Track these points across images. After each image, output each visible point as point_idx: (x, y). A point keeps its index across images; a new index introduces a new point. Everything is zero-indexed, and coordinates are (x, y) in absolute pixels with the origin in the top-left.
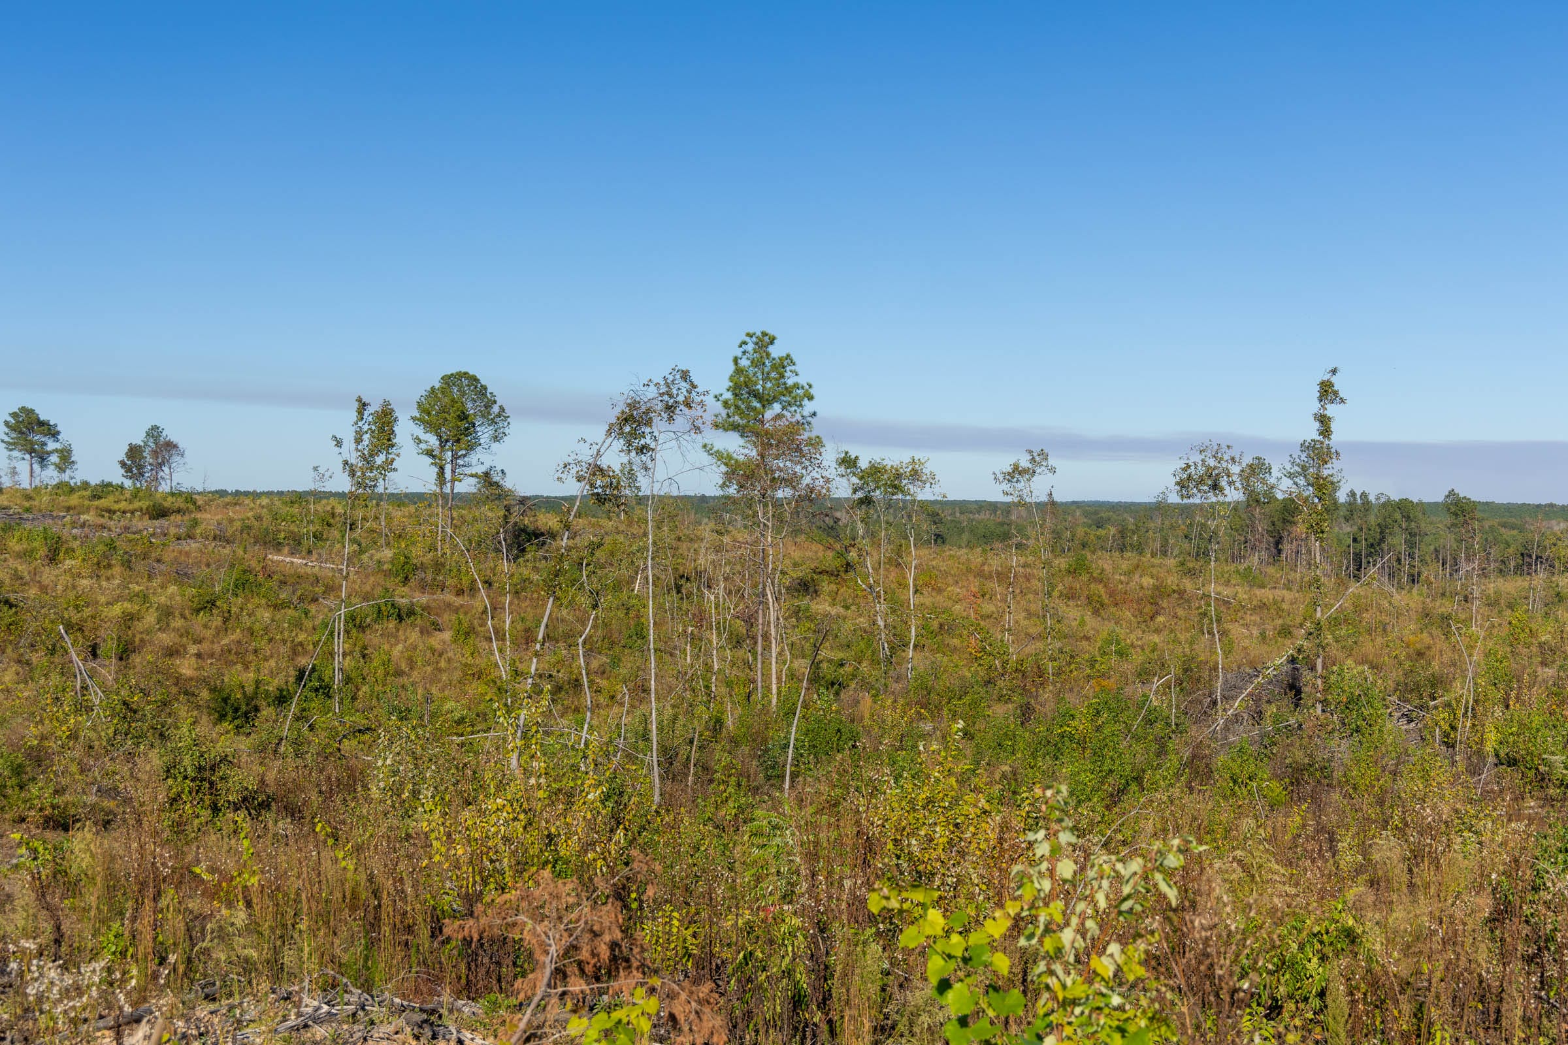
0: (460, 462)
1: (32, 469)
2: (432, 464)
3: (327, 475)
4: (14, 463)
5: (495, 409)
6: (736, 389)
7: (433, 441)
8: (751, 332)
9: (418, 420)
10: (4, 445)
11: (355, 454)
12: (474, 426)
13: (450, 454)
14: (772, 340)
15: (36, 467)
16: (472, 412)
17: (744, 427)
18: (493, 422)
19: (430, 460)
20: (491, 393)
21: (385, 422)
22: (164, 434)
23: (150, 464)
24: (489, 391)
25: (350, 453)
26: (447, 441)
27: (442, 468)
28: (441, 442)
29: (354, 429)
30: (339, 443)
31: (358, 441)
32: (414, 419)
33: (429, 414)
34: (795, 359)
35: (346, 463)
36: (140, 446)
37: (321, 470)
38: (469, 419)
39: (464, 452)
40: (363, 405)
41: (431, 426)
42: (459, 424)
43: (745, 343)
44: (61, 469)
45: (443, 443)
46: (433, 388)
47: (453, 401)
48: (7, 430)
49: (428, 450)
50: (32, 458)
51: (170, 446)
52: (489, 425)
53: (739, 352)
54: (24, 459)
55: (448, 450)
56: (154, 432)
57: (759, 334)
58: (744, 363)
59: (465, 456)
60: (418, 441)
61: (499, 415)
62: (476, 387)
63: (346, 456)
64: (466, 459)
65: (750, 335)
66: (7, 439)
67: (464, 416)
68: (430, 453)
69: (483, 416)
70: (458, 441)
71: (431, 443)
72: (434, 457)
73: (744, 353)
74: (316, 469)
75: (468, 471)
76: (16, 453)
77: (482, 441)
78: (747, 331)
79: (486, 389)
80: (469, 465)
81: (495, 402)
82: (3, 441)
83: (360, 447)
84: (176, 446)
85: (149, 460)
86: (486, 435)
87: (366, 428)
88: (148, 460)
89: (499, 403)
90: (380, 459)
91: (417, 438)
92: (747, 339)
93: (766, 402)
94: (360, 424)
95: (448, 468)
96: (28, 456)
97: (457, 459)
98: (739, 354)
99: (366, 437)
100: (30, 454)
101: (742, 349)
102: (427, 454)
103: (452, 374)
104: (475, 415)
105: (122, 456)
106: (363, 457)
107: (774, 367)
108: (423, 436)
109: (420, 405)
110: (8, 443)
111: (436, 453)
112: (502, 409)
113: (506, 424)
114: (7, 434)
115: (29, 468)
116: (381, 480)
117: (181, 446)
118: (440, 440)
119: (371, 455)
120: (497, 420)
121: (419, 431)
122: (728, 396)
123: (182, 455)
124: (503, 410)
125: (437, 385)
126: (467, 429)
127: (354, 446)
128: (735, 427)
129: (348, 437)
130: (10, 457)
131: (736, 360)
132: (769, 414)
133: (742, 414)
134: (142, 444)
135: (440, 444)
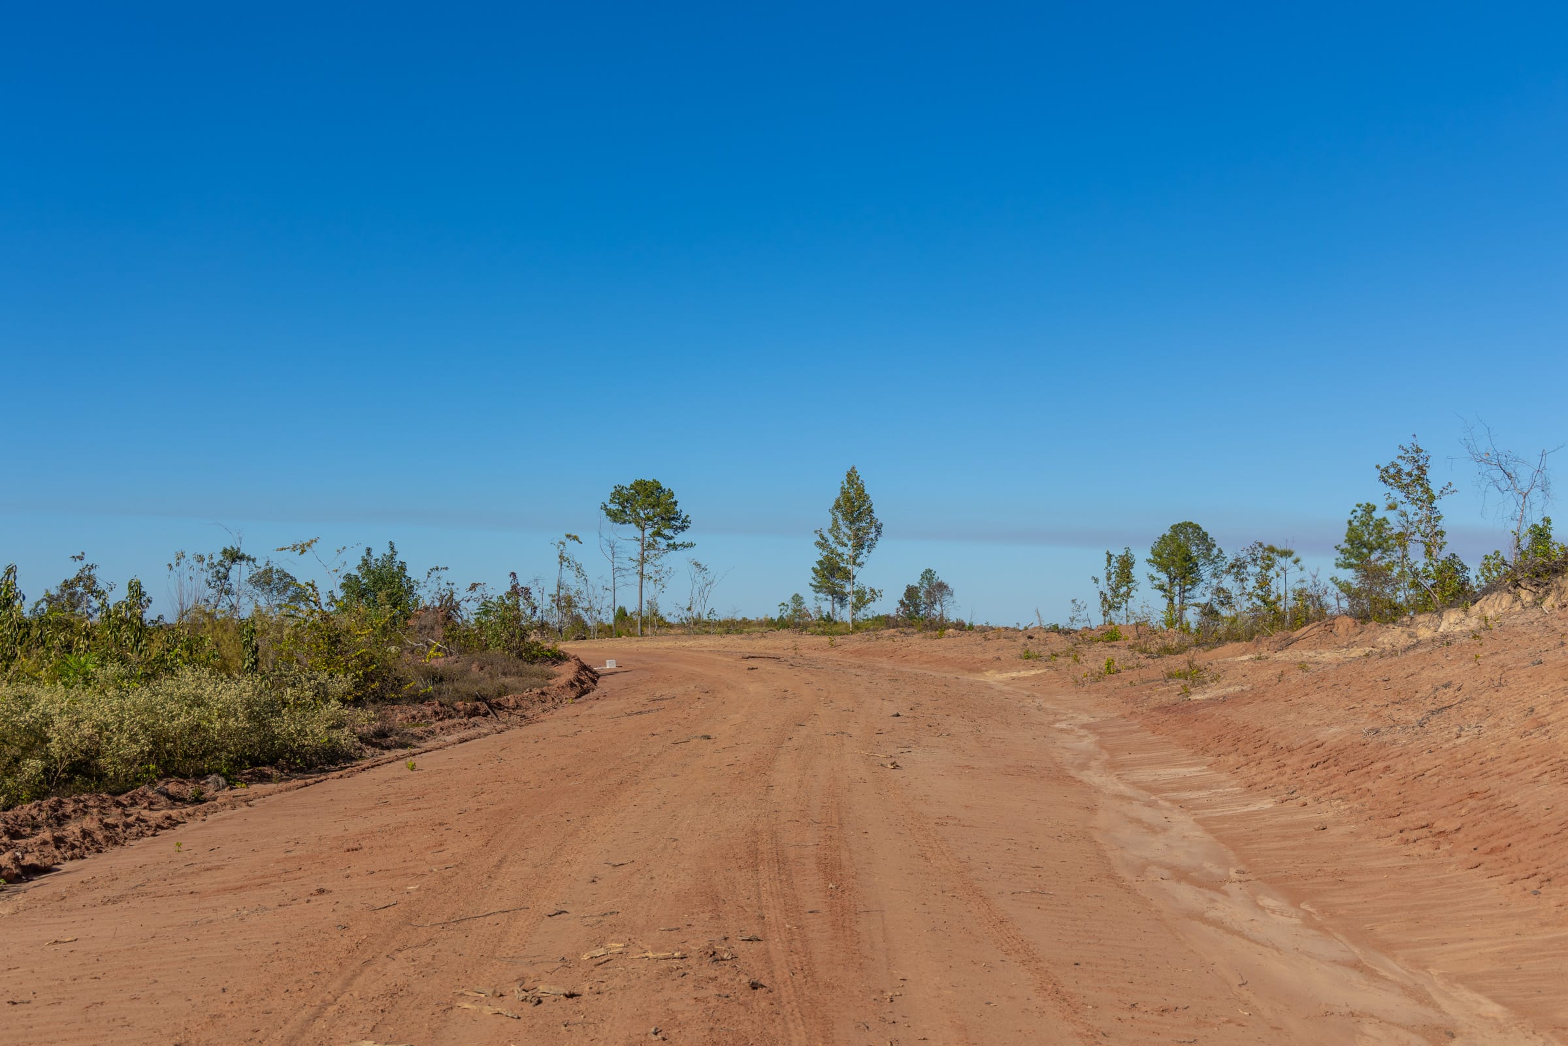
0: (1186, 594)
1: (833, 607)
2: (1163, 596)
3: (1082, 606)
4: (820, 603)
5: (1215, 551)
6: (1350, 541)
7: (1164, 578)
8: (1360, 503)
9: (1152, 562)
10: (812, 588)
11: (1107, 587)
12: (1197, 566)
13: (1177, 588)
14: (1374, 509)
15: (837, 606)
16: (1196, 554)
17: (1358, 565)
18: (1214, 561)
19: (1162, 593)
20: (1211, 539)
21: (1126, 564)
22: (936, 576)
23: (925, 603)
24: (1209, 536)
25: (1104, 586)
26: (1175, 578)
27: (1171, 599)
28: (1170, 579)
29: (1106, 571)
30: (1096, 581)
31: (1109, 579)
32: (1149, 561)
33: (1160, 557)
34: (1389, 521)
35: (1101, 593)
36: (916, 588)
37: (1078, 602)
38: (1193, 560)
39: (1190, 587)
40: (1110, 556)
41: (1163, 567)
42: (1184, 564)
43: (1355, 511)
44: (856, 608)
45: (1172, 581)
46: (1164, 536)
47: (1179, 546)
48: (814, 575)
49: (1159, 586)
50: (834, 598)
51: (942, 587)
52: (1210, 564)
53: (1351, 517)
54: (827, 600)
55: (1176, 585)
56: (928, 575)
57: (1365, 505)
58: (1355, 523)
59: (1190, 590)
60: (1152, 578)
61: (1218, 556)
62: (1198, 534)
63: (1101, 589)
64: (1191, 592)
65: (1359, 506)
66: (814, 583)
67: (1188, 558)
68: (1161, 588)
69: (1205, 557)
70: (1184, 577)
71: (1163, 580)
72: (1165, 591)
73: (1355, 517)
74: (1074, 601)
75: (1192, 601)
76: (821, 595)
77: (1204, 578)
78: (1357, 503)
79: (1207, 535)
80: (1194, 597)
81: (1214, 546)
82: (811, 585)
83: (1110, 583)
84: (946, 587)
85: (924, 599)
86: (1208, 573)
87: (1113, 570)
88: (922, 599)
89: (1218, 547)
90: (1123, 590)
91: (1152, 576)
92: (1357, 508)
93: (1372, 550)
94: (1109, 568)
95: (1177, 600)
96: (830, 597)
97: (1184, 592)
98: (1352, 519)
99: (1113, 576)
100: (832, 595)
101: (1353, 515)
102: (1159, 589)
103: (1179, 524)
104: (1198, 556)
105: (901, 596)
106: (1112, 589)
107: (1376, 526)
108: (1156, 575)
109: (1153, 551)
110: (815, 586)
111: (1167, 587)
112: (1220, 551)
113: (1224, 563)
114: (814, 579)
115: (831, 606)
116: (1123, 603)
117: (950, 586)
118: (1170, 577)
119: (1117, 588)
120: (1216, 560)
121: (1153, 571)
122: (1346, 546)
123: (952, 595)
124: (1222, 552)
125: (1168, 534)
126: (1192, 568)
127: (1106, 582)
128: (1351, 566)
129: (1102, 577)
130: (816, 599)
131: (1350, 523)
132: (1373, 557)
133: (1356, 557)
134: (918, 585)
135: (1170, 581)
